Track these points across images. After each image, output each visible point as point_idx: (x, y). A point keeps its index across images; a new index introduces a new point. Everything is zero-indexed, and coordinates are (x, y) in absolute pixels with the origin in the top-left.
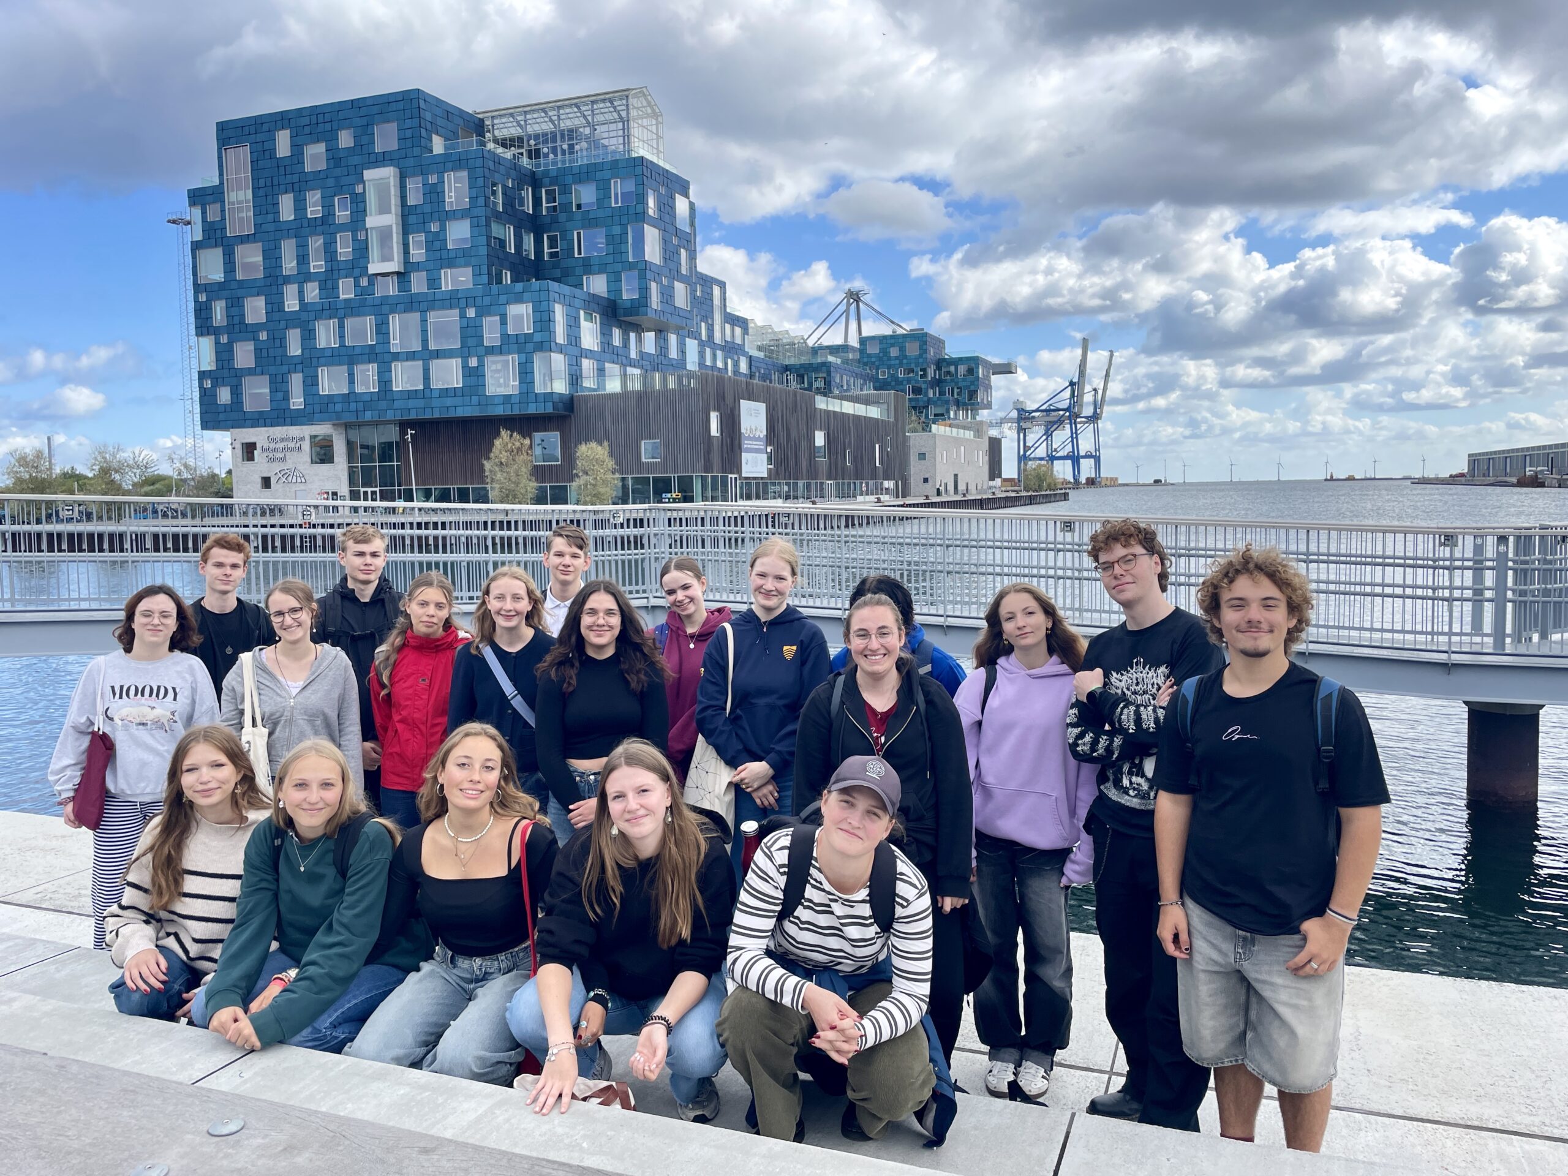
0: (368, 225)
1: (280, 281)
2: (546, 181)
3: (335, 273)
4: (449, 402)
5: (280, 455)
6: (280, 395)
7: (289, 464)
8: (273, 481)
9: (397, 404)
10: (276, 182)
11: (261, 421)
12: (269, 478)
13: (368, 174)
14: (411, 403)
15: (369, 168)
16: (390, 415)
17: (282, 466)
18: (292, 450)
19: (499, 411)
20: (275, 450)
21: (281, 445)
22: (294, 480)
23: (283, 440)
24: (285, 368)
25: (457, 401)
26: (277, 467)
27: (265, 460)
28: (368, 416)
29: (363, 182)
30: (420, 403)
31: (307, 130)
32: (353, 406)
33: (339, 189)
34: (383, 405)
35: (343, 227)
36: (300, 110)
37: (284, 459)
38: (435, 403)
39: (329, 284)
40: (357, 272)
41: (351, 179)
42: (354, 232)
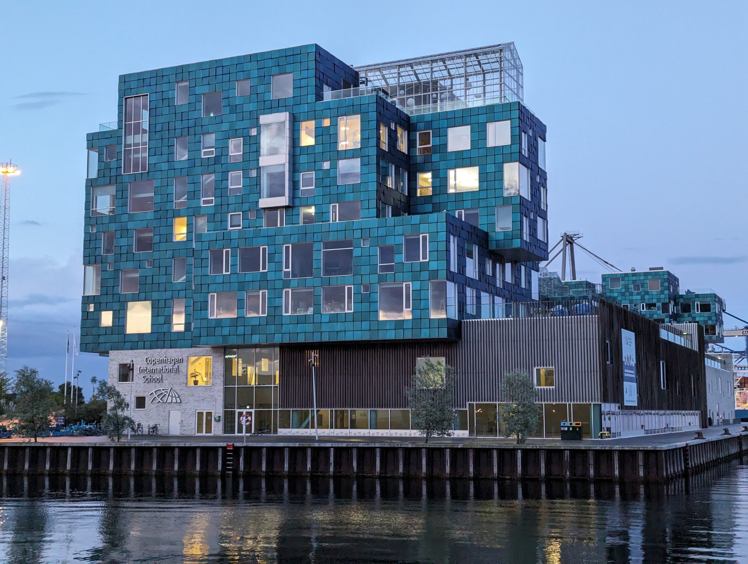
0: (261, 164)
1: (170, 214)
2: (421, 125)
3: (224, 207)
4: (338, 327)
5: (157, 376)
6: (161, 320)
7: (166, 385)
8: (148, 402)
9: (285, 329)
10: (172, 126)
11: (141, 344)
12: (144, 398)
13: (264, 119)
14: (300, 328)
15: (264, 114)
16: (278, 339)
17: (159, 387)
18: (170, 371)
19: (391, 335)
20: (153, 371)
21: (159, 367)
22: (169, 400)
23: (161, 362)
24: (168, 294)
25: (349, 326)
26: (153, 388)
27: (142, 381)
28: (256, 339)
29: (258, 126)
30: (309, 328)
31: (206, 81)
32: (241, 330)
33: (234, 133)
34: (271, 329)
35: (235, 167)
36: (200, 65)
37: (161, 380)
38: (325, 328)
39: (218, 217)
40: (246, 206)
41: (246, 123)
42: (246, 171)
